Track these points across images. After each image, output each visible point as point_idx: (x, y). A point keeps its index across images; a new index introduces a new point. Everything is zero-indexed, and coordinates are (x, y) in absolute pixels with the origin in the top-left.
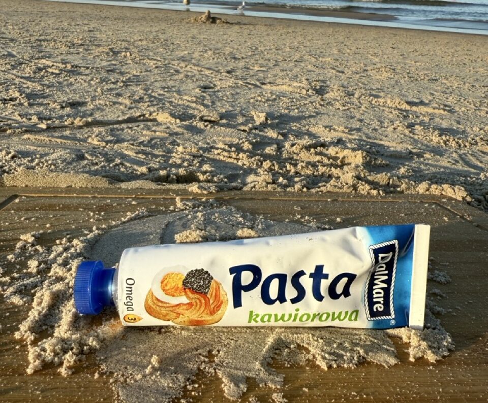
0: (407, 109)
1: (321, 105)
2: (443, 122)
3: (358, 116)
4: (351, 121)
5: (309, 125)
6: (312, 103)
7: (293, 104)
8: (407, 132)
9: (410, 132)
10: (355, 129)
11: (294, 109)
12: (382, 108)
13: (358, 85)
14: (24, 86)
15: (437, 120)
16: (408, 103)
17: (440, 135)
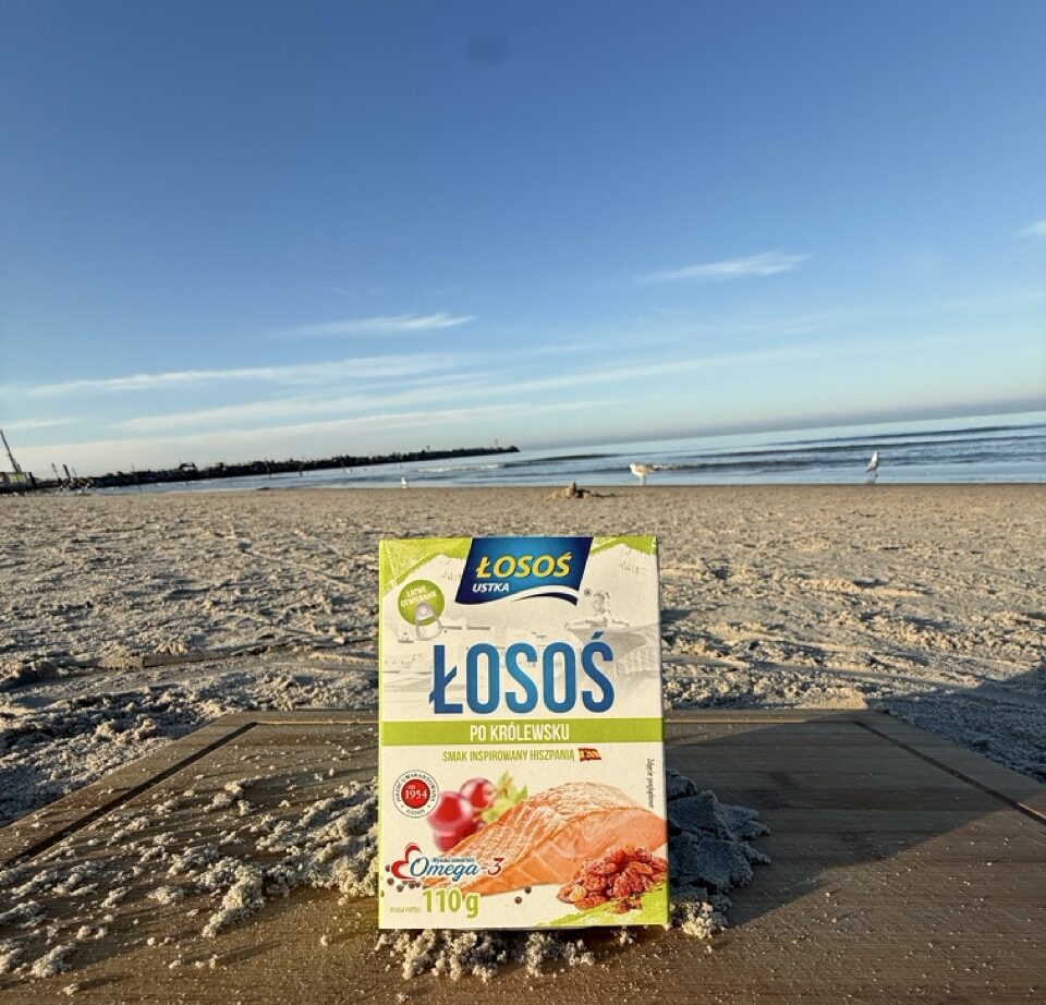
0: (855, 592)
1: (723, 593)
2: (919, 610)
3: (780, 606)
4: (771, 614)
5: (706, 623)
6: (710, 590)
7: (682, 593)
8: (862, 627)
9: (868, 627)
10: (777, 627)
11: (683, 602)
12: (816, 593)
13: (775, 562)
14: (335, 588)
15: (907, 607)
16: (858, 584)
17: (919, 631)
